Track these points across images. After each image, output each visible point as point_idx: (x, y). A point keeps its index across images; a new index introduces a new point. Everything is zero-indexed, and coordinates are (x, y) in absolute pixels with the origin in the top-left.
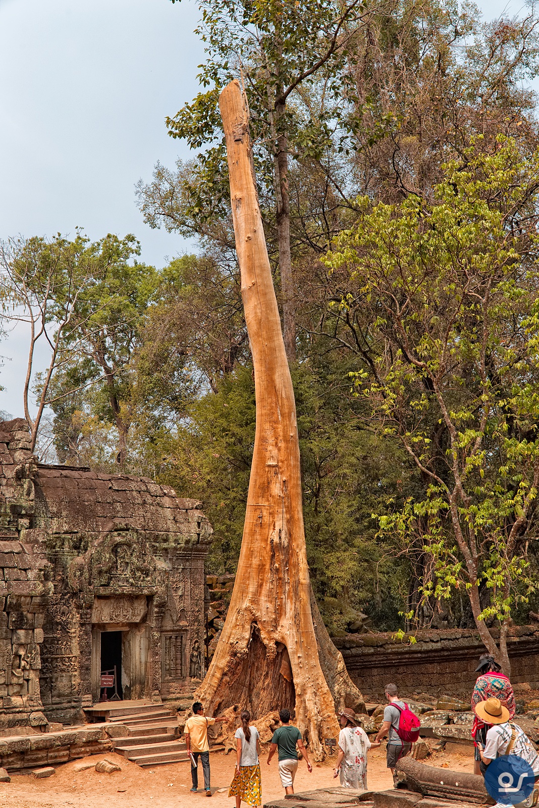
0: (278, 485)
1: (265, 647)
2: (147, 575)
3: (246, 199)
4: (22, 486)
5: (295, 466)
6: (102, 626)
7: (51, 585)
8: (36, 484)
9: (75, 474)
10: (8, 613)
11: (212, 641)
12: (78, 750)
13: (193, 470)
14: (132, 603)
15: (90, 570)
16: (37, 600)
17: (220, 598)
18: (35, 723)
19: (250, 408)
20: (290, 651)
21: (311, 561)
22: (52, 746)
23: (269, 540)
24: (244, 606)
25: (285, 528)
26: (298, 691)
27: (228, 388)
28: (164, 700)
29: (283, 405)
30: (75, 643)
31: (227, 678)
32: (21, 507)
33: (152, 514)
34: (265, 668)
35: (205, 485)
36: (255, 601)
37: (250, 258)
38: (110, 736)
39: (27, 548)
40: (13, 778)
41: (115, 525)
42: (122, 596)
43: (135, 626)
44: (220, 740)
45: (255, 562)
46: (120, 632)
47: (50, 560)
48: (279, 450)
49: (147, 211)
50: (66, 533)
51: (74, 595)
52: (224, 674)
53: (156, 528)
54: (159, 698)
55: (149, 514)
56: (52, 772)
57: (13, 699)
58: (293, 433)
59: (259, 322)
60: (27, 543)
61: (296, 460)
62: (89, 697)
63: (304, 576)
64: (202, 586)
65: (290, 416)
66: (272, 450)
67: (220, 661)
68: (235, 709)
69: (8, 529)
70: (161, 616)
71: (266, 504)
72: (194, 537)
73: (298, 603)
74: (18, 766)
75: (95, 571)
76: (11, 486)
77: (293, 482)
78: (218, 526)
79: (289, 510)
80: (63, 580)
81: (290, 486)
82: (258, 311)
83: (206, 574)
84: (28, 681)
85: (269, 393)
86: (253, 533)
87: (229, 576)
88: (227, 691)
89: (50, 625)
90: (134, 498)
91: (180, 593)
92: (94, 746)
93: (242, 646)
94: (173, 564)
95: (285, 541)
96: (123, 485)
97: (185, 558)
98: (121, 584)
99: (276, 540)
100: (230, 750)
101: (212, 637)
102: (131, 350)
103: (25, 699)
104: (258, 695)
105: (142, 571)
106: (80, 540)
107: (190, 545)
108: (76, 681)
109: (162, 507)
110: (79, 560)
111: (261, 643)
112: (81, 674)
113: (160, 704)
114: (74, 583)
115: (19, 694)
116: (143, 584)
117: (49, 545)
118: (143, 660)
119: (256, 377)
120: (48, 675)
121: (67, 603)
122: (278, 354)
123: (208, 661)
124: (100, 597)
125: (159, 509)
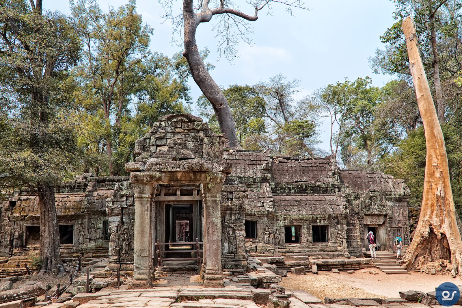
0: (438, 173)
1: (436, 235)
2: (384, 207)
3: (416, 63)
4: (335, 178)
5: (446, 165)
6: (368, 225)
7: (348, 210)
8: (340, 177)
9: (353, 172)
10: (334, 220)
11: (413, 232)
12: (362, 266)
13: (400, 168)
14: (379, 217)
15: (362, 206)
16: (344, 216)
17: (416, 216)
18: (346, 256)
19: (424, 143)
20: (447, 237)
21: (455, 202)
22: (353, 264)
23: (435, 195)
24: (426, 219)
25: (443, 190)
26: (452, 252)
27: (414, 136)
28: (394, 252)
29: (438, 142)
30: (358, 230)
31: (419, 246)
32: (335, 184)
33: (384, 185)
34: (437, 243)
35: (406, 174)
36: (430, 217)
37: (420, 86)
38: (374, 263)
39: (338, 198)
40: (340, 272)
41: (370, 190)
42: (375, 215)
43: (380, 225)
44: (418, 268)
45: (430, 203)
46: (375, 227)
47: (347, 202)
48: (438, 159)
49: (374, 68)
50: (352, 193)
51: (356, 214)
52: (419, 244)
53: (386, 190)
54: (392, 251)
55: (383, 186)
56: (354, 272)
57: (338, 247)
58: (444, 152)
59: (426, 110)
60: (338, 196)
61: (446, 162)
62: (365, 249)
63: (453, 208)
64: (407, 212)
65: (442, 145)
66: (434, 160)
67: (417, 239)
68: (424, 257)
69: (331, 192)
70: (391, 222)
71: (433, 180)
72: (403, 194)
73: (450, 219)
74: (342, 269)
75: (363, 206)
76: (331, 178)
77: (445, 172)
78: (413, 189)
79: (444, 182)
80: (352, 209)
81: (444, 173)
82: (425, 106)
83: (408, 207)
84: (342, 242)
85: (432, 137)
86: (428, 192)
87: (419, 208)
88: (420, 250)
89: (348, 224)
90: (377, 180)
91: (398, 214)
92: (368, 265)
93: (426, 234)
94: (394, 203)
95: (443, 195)
96: (372, 176)
97: (399, 201)
98: (374, 210)
99: (439, 194)
100: (423, 272)
101: (413, 231)
102: (371, 121)
103: (342, 248)
104: (434, 253)
105: (382, 206)
106: (357, 195)
107: (401, 196)
108: (359, 243)
109: (388, 183)
110: (357, 202)
111: (434, 233)
112: (361, 241)
113: (392, 253)
114: (356, 210)
115: (340, 246)
116: (383, 211)
117: (346, 197)
118: (384, 237)
119: (425, 132)
120: (349, 241)
121: (354, 217)
122: (435, 122)
123: (411, 239)
124: (366, 215)
125: (387, 183)
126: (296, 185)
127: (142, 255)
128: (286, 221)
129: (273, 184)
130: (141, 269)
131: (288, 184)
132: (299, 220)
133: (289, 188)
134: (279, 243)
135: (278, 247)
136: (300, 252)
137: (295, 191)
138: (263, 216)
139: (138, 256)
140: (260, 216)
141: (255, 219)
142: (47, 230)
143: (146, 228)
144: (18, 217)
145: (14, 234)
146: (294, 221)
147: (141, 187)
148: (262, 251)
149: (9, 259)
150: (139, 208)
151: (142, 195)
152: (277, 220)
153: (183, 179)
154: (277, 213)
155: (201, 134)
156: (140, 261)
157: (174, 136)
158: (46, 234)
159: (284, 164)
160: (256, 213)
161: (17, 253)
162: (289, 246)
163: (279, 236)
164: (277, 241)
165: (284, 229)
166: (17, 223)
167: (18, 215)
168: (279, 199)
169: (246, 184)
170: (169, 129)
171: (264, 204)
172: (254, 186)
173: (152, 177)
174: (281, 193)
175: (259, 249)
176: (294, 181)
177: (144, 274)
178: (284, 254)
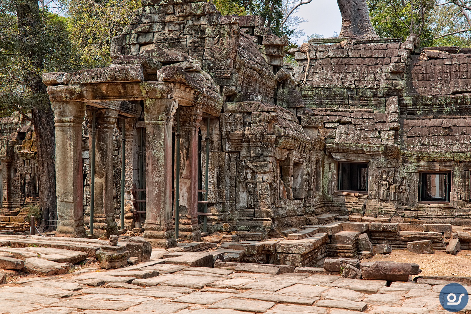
126: (453, 98)
127: (65, 200)
128: (422, 164)
129: (409, 98)
130: (66, 219)
131: (437, 98)
132: (445, 162)
133: (439, 105)
134: (407, 200)
135: (404, 207)
136: (445, 217)
137: (451, 109)
138: (379, 155)
139: (61, 201)
140: (372, 155)
141: (363, 159)
142: (45, 171)
143: (70, 164)
144: (27, 154)
145: (25, 178)
146: (436, 164)
147: (61, 106)
148: (374, 212)
149: (21, 210)
150: (60, 137)
151: (63, 118)
152: (405, 162)
153: (111, 94)
154: (404, 149)
155: (203, 21)
156: (64, 208)
157: (164, 28)
158: (45, 177)
159: (438, 62)
160: (364, 149)
161: (30, 203)
162: (424, 207)
163: (407, 188)
164: (404, 197)
165: (416, 177)
166: (27, 162)
167: (27, 151)
168: (414, 124)
169: (359, 99)
170: (156, 18)
171: (382, 134)
172: (375, 103)
173: (71, 92)
174: (425, 113)
175: (368, 210)
176: (452, 91)
177: (69, 225)
178: (413, 220)
